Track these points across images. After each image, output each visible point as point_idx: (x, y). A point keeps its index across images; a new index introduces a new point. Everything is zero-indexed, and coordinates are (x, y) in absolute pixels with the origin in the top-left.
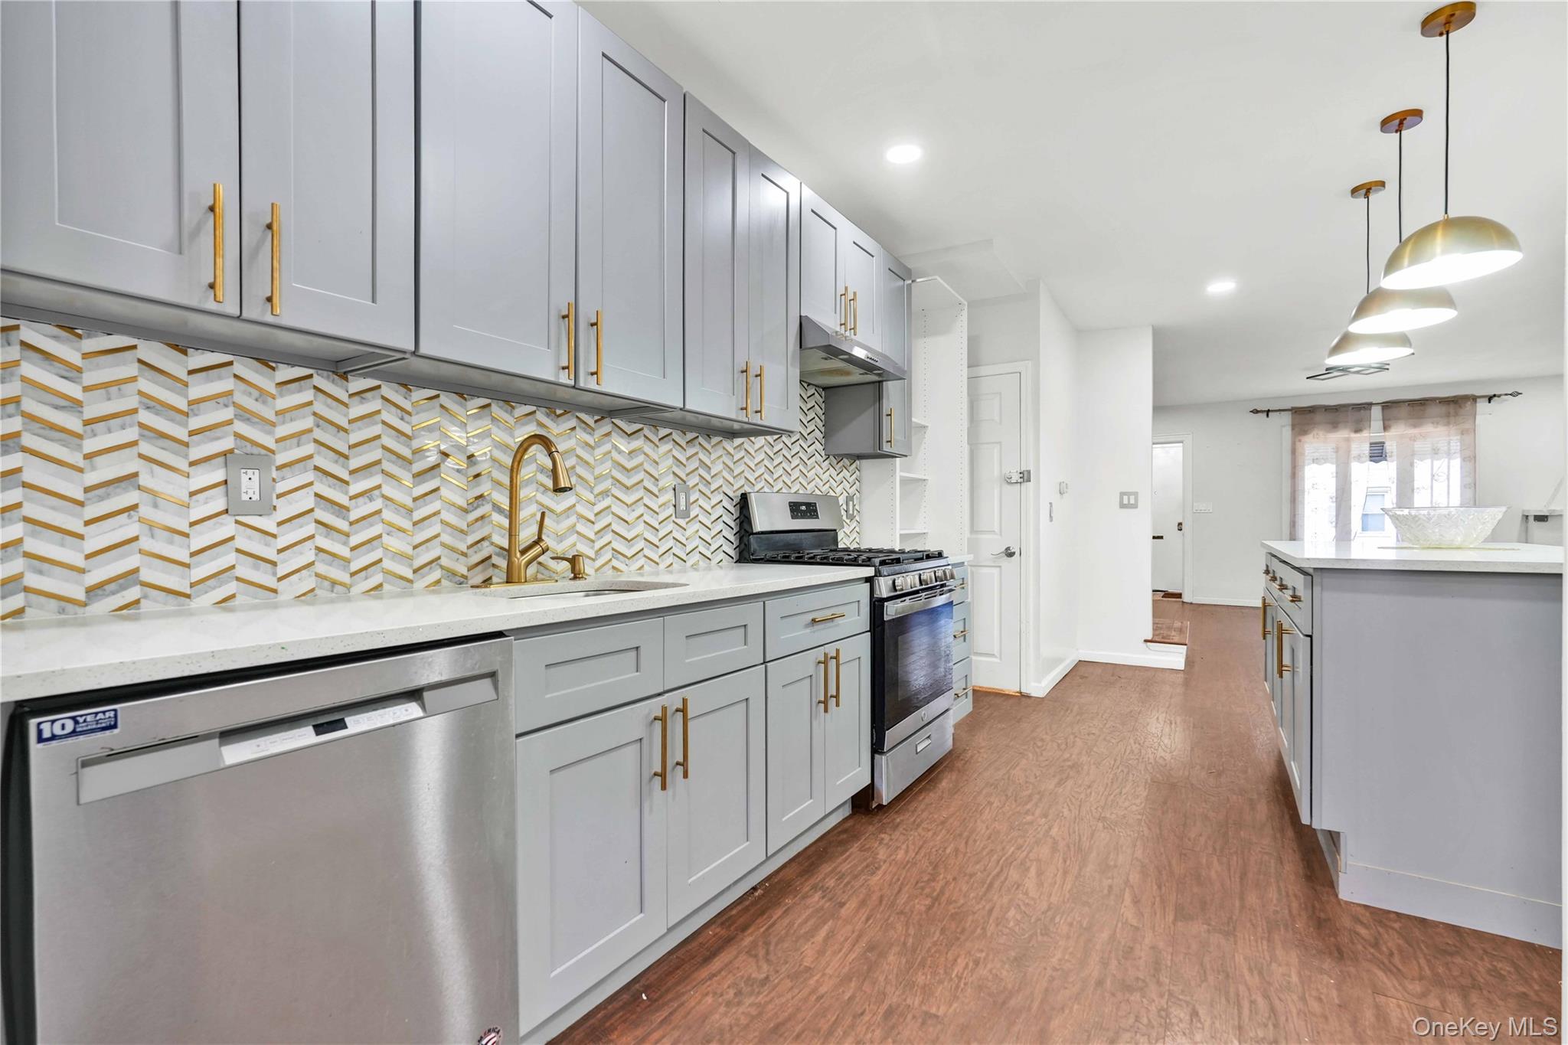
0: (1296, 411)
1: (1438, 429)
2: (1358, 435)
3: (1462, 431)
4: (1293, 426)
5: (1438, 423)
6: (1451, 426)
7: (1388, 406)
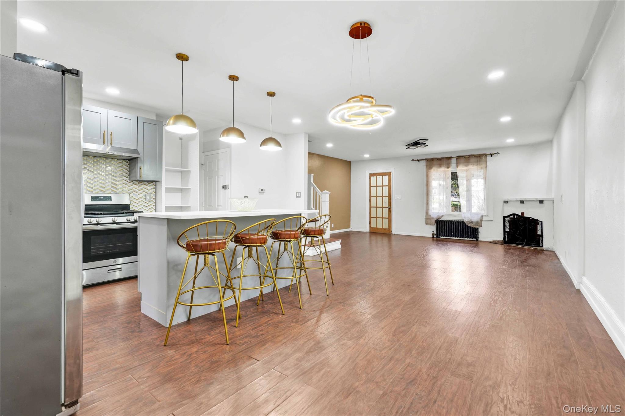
0: (427, 160)
1: (474, 167)
2: (448, 169)
3: (481, 168)
4: (427, 166)
5: (474, 165)
6: (478, 166)
7: (458, 158)
